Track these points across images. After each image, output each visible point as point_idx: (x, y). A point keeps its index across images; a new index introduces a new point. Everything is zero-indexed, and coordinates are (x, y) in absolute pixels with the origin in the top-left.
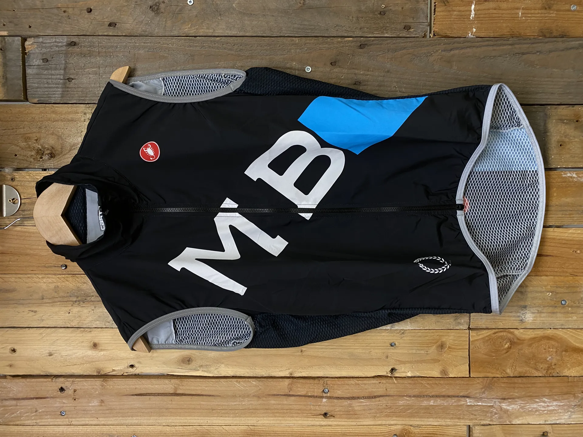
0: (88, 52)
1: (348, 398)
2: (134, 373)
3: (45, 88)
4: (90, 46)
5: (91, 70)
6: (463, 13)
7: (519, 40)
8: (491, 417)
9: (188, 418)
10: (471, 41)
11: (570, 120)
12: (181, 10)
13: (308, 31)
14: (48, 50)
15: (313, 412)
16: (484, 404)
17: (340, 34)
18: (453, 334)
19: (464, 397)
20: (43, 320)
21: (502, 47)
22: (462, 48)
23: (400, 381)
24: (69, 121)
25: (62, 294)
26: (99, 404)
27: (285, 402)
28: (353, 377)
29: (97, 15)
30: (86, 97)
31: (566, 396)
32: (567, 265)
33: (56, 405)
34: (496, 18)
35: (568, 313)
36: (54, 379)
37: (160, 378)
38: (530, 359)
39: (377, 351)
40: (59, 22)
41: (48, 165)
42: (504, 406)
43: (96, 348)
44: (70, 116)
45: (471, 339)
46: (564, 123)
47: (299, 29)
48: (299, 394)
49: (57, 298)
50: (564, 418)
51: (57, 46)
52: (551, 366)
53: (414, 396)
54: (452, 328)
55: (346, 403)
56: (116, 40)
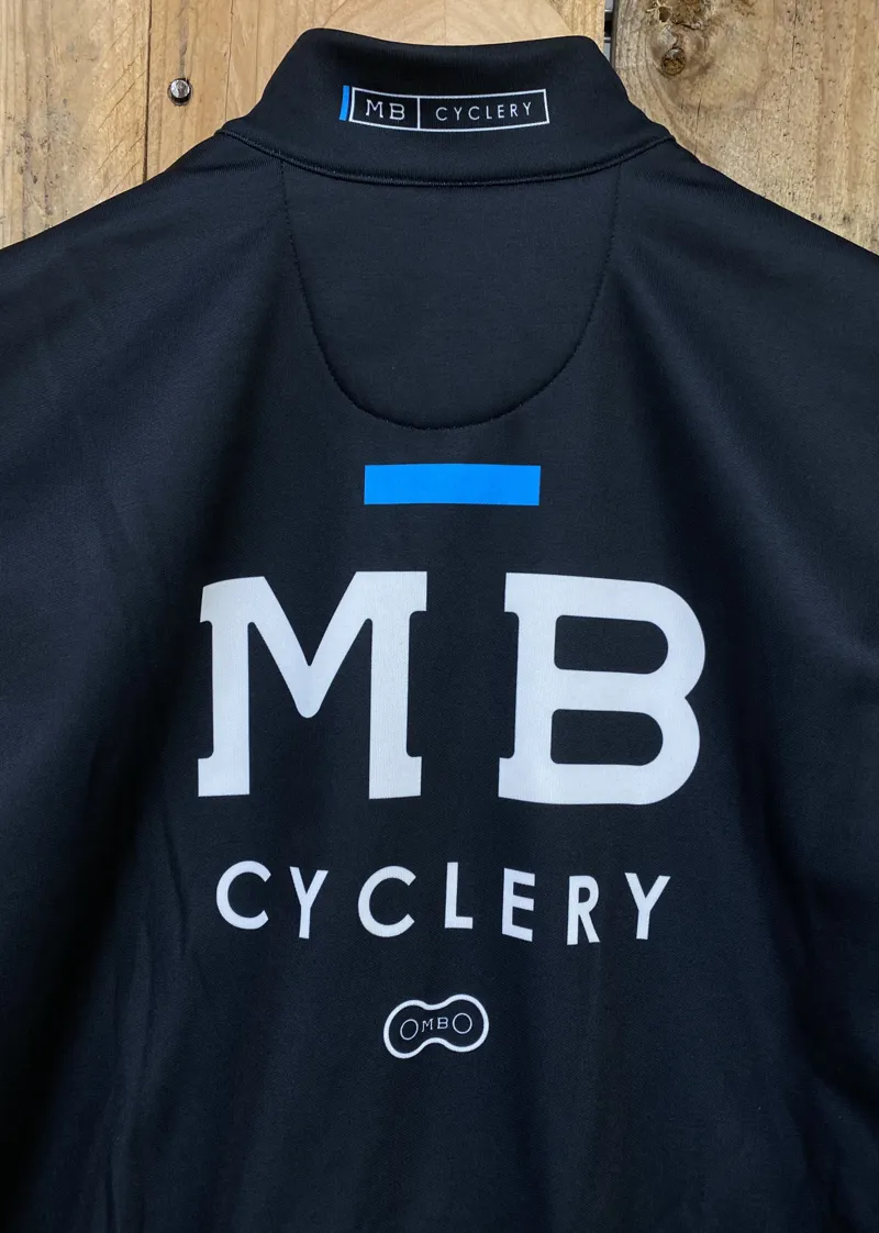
24: (820, 146)
41: (633, 46)
49: (46, 52)
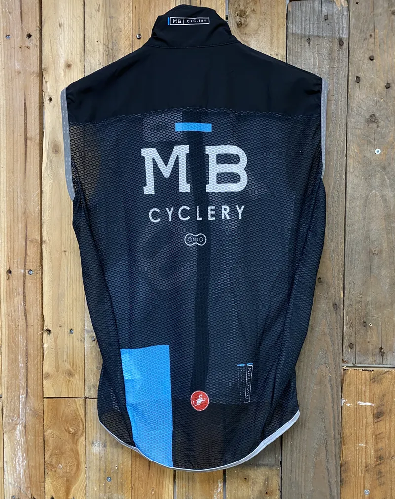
0: (334, 57)
1: (24, 292)
2: (44, 101)
3: (301, 18)
4: (339, 59)
5: (317, 60)
6: (363, 396)
7: (339, 443)
8: (10, 416)
9: (5, 150)
10: (339, 402)
11: (267, 487)
12: (370, 142)
13: (350, 257)
14: (336, 20)
15: (12, 261)
16: (20, 409)
17: (346, 286)
18: (81, 384)
19: (27, 393)
20: (91, 18)
21: (332, 428)
22: (332, 394)
23: (40, 337)
24: (271, 40)
25: (114, 35)
26: (17, 70)
27: (20, 237)
28: (42, 296)
29: (367, 65)
30: (293, 56)
31: (28, 480)
32: (141, 483)
33: (15, 30)
34: (358, 424)
35: (100, 483)
36: (39, 29)
37: (40, 125)
38: (60, 449)
39: (66, 317)
40: (361, 30)
41: (231, 22)
42: (19, 427)
43: (66, 67)
44: (275, 41)
45: (76, 399)
46: (265, 482)
47: (352, 249)
48: (28, 249)
49: (111, 30)
50: (9, 478)
51: (339, 28)
52: (54, 468)
53: (26, 350)
54: (86, 382)
55: (20, 290)
56: (344, 84)
